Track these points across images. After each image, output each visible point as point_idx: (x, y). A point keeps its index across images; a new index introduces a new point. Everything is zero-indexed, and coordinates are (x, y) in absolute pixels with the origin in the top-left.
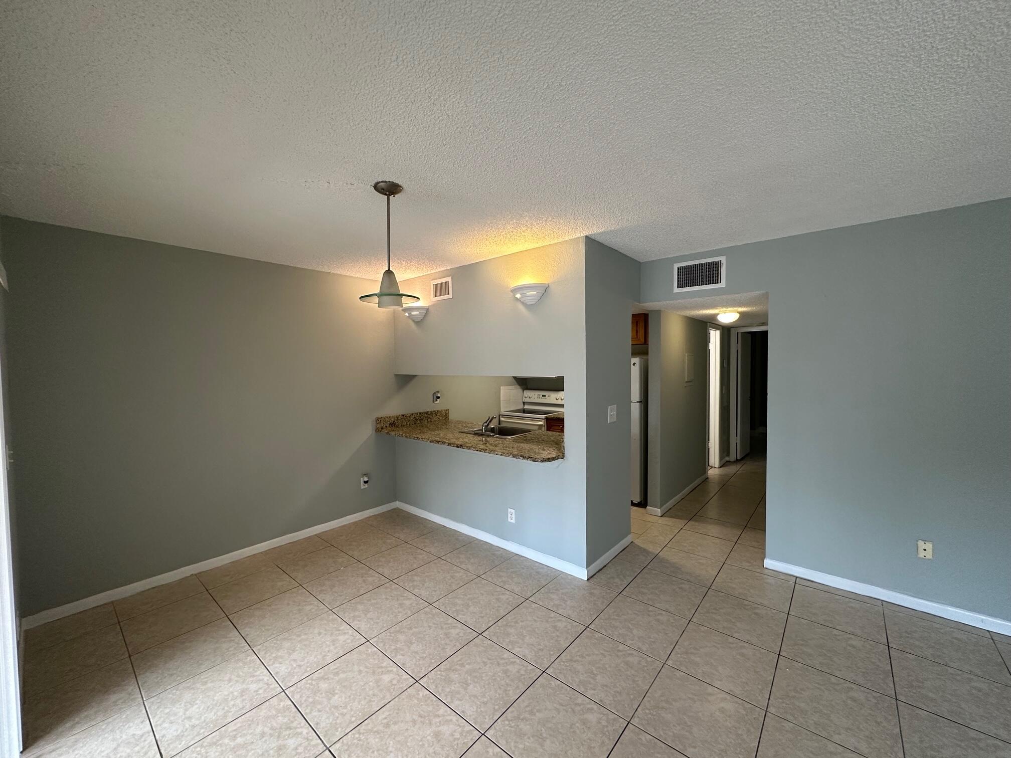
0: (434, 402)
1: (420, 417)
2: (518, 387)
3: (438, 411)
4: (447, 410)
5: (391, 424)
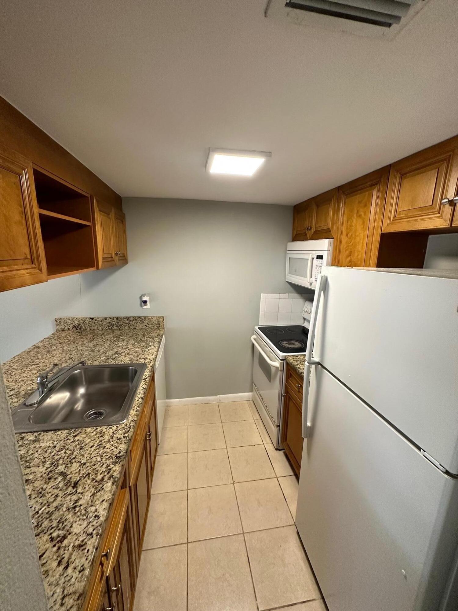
1: (118, 323)
4: (160, 317)
5: (75, 327)
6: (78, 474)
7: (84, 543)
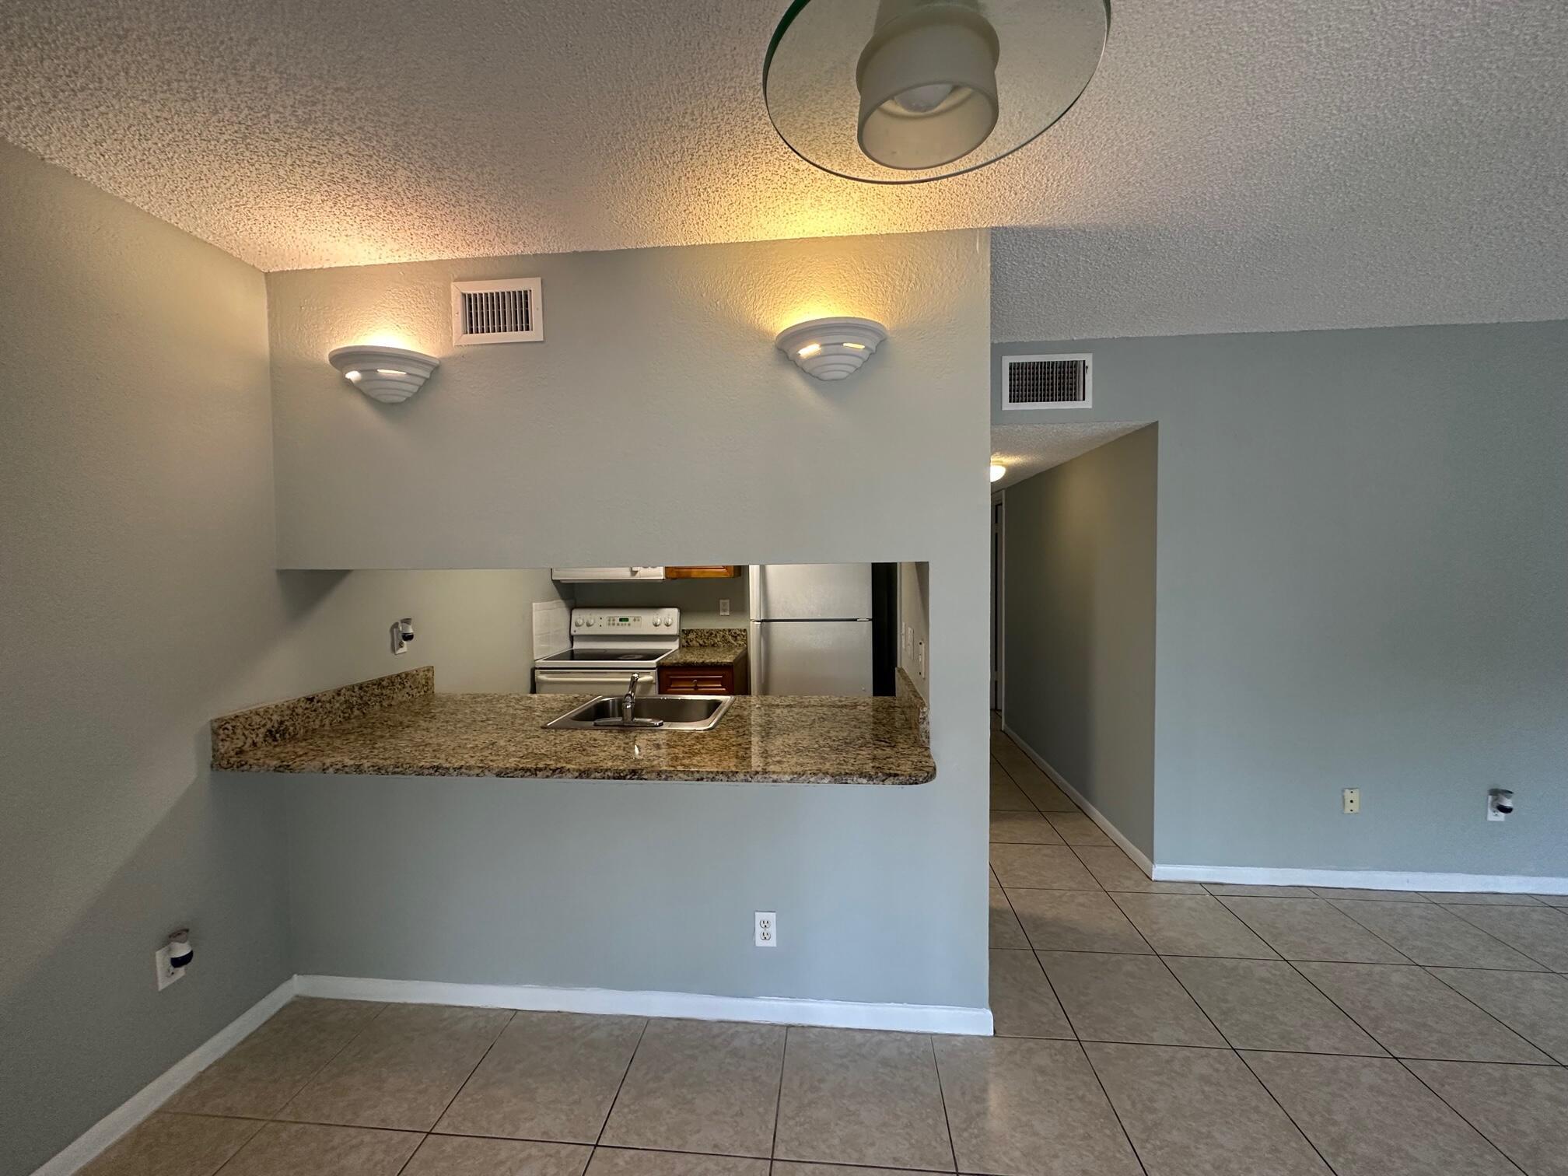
0: (393, 650)
1: (361, 698)
2: (561, 603)
3: (407, 675)
4: (428, 670)
5: (271, 734)
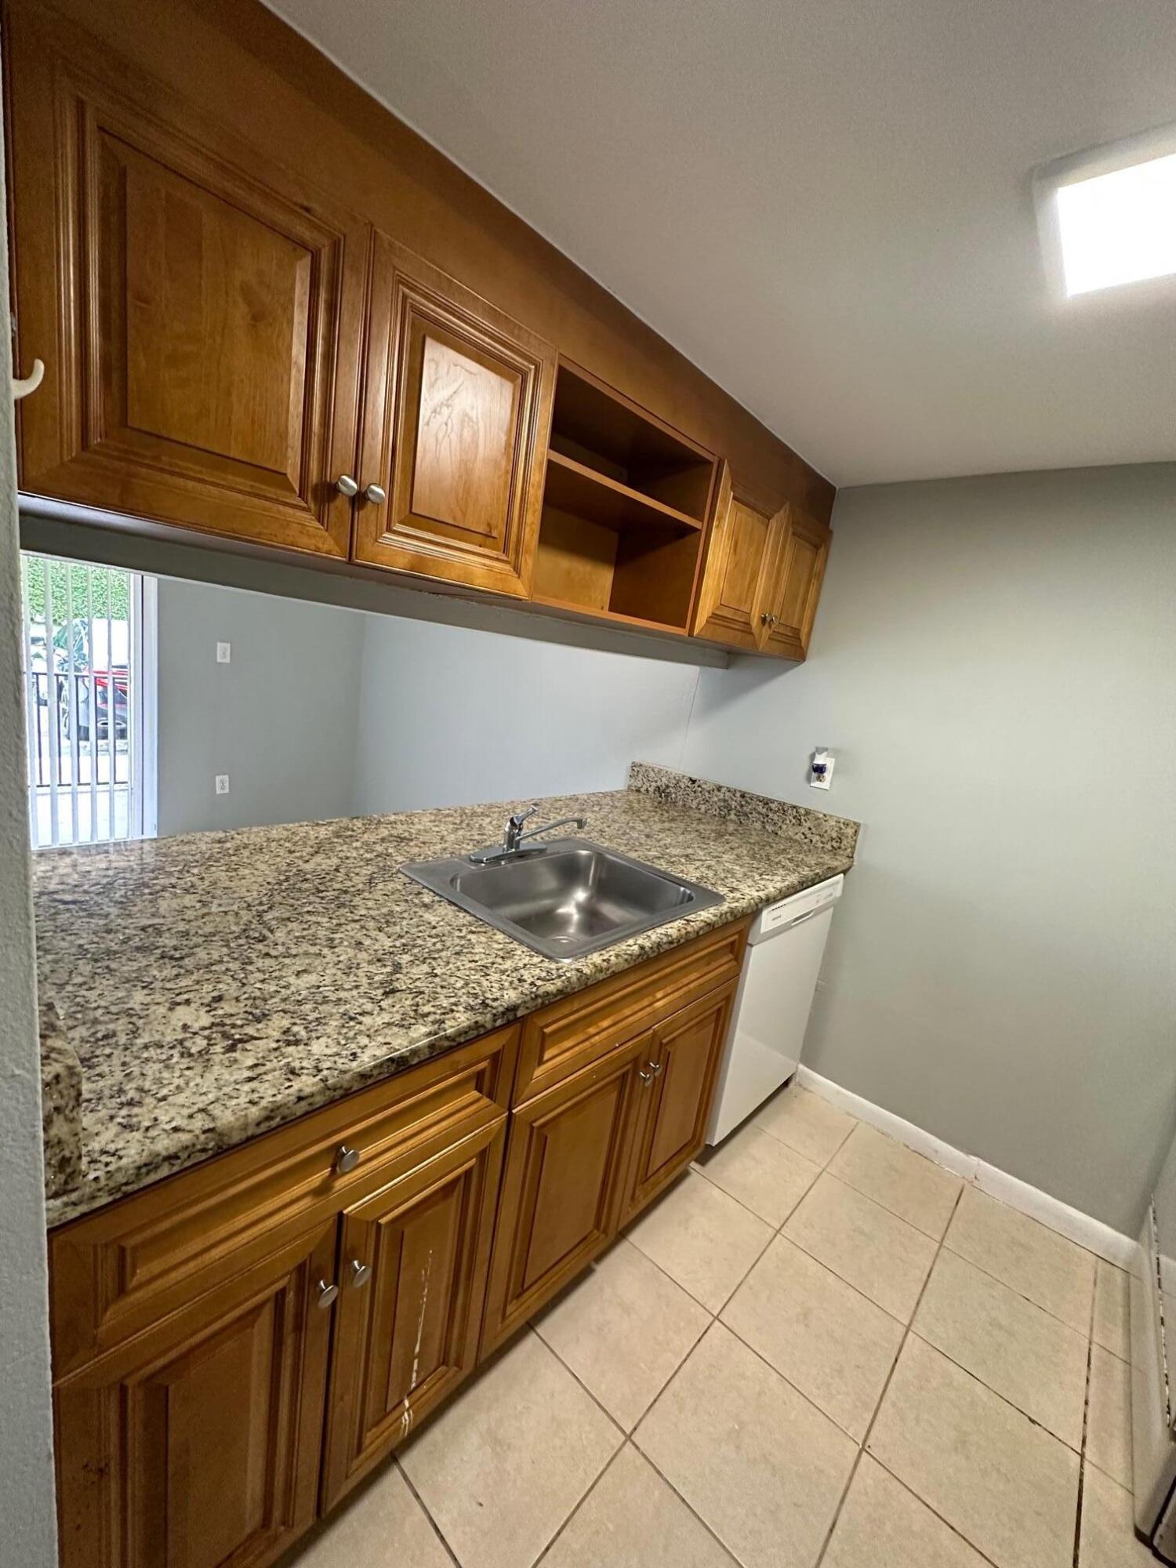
0: (799, 778)
1: (742, 806)
4: (850, 825)
5: (659, 791)
6: (411, 981)
7: (300, 1072)
